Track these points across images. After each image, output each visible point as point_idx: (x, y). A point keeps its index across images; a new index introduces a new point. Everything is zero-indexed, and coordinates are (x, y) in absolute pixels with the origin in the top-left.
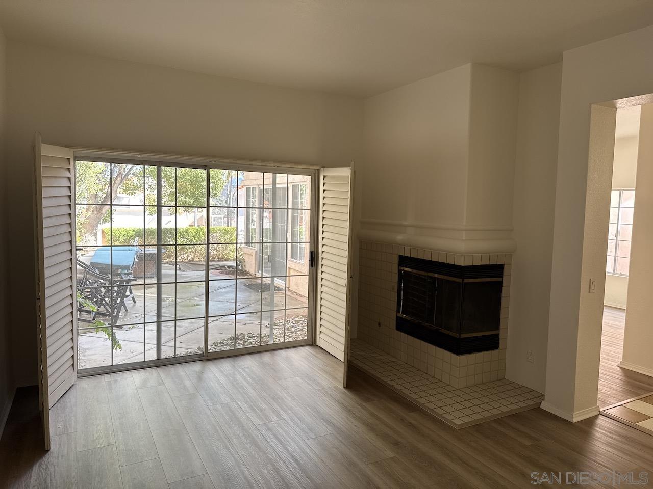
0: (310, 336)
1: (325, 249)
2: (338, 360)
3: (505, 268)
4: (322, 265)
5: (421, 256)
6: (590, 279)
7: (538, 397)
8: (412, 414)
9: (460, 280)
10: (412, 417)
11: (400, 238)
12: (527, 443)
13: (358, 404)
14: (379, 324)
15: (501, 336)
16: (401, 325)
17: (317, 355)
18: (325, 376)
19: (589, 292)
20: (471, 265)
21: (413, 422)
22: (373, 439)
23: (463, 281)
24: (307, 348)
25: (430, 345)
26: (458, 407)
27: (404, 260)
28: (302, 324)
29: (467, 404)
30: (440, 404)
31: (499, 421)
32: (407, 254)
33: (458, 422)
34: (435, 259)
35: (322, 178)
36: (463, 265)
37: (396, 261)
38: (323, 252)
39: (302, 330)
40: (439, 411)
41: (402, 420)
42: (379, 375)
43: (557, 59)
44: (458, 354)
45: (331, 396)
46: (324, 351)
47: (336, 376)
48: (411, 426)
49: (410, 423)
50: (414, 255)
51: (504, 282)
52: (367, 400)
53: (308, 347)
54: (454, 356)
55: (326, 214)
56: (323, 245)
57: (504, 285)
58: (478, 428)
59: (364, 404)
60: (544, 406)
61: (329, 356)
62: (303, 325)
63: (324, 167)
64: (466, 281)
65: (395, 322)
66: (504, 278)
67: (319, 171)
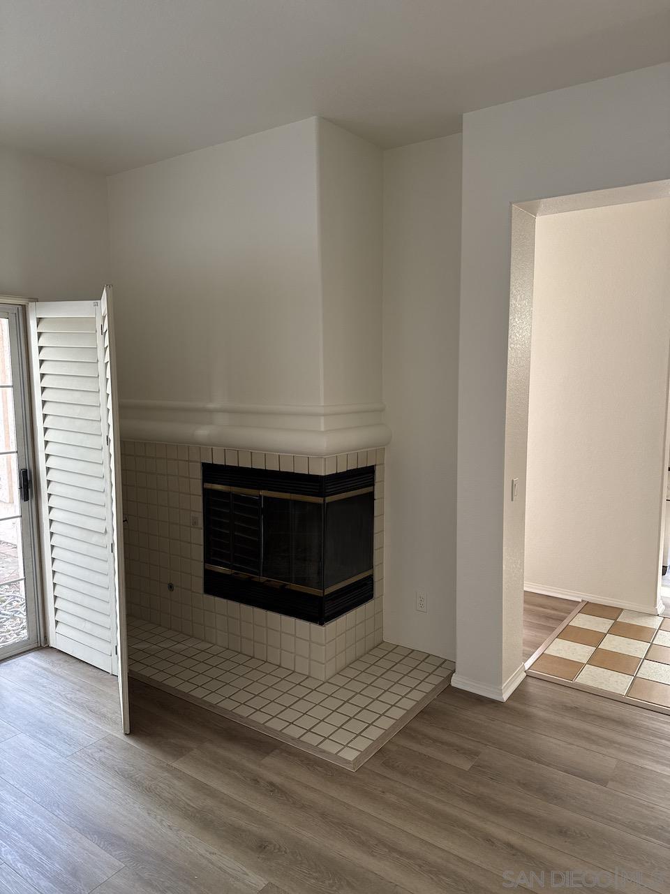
0: (35, 632)
1: (52, 462)
2: (101, 672)
3: (377, 469)
4: (50, 495)
5: (245, 463)
6: (513, 480)
7: (440, 666)
8: (268, 760)
9: (319, 500)
10: (271, 768)
11: (202, 432)
12: (466, 766)
13: (162, 767)
14: (171, 587)
15: (376, 578)
16: (214, 586)
17: (55, 670)
18: (80, 716)
19: (512, 500)
20: (335, 472)
21: (277, 780)
22: (215, 851)
23: (324, 501)
24: (31, 657)
25: (270, 614)
26: (337, 719)
27: (211, 472)
28: (11, 604)
29: (349, 710)
30: (307, 722)
31: (406, 730)
32: (218, 461)
33: (351, 755)
34: (273, 466)
35: (32, 323)
36: (323, 474)
37: (198, 473)
38: (48, 469)
39: (14, 617)
40: (311, 739)
41: (256, 781)
42: (186, 688)
43: (455, 126)
44: (322, 624)
45: (103, 763)
46: (68, 658)
47: (104, 710)
48: (275, 791)
49: (272, 784)
50: (231, 462)
51: (376, 493)
52: (178, 752)
53: (32, 654)
54: (315, 626)
55: (48, 395)
56: (47, 456)
57: (376, 497)
58: (382, 755)
59: (175, 764)
60: (456, 682)
61: (81, 665)
62: (15, 604)
63: (36, 300)
64: (328, 499)
65: (201, 582)
66: (376, 487)
67: (24, 308)
